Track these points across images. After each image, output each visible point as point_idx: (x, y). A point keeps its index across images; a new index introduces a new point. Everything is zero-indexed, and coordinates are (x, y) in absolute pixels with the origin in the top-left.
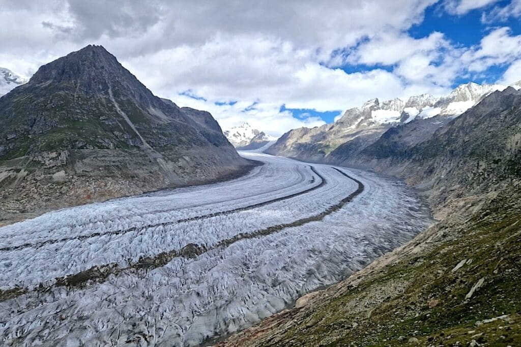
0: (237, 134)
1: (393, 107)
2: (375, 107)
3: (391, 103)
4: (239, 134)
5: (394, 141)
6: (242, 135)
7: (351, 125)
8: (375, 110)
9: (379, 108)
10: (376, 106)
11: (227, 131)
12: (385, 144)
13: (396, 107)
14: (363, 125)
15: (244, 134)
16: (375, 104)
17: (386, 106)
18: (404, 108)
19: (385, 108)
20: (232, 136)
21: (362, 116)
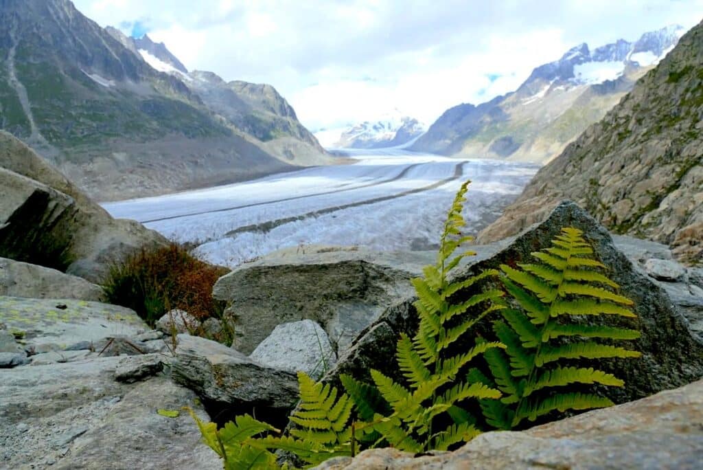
0: (379, 126)
1: (614, 55)
2: (582, 59)
3: (611, 49)
4: (381, 125)
5: (595, 107)
6: (386, 126)
7: (537, 92)
8: (580, 63)
9: (589, 60)
10: (582, 56)
11: (366, 123)
12: (579, 115)
13: (619, 55)
14: (558, 90)
15: (389, 124)
16: (582, 54)
17: (602, 55)
18: (631, 55)
19: (599, 58)
20: (372, 129)
21: (558, 75)
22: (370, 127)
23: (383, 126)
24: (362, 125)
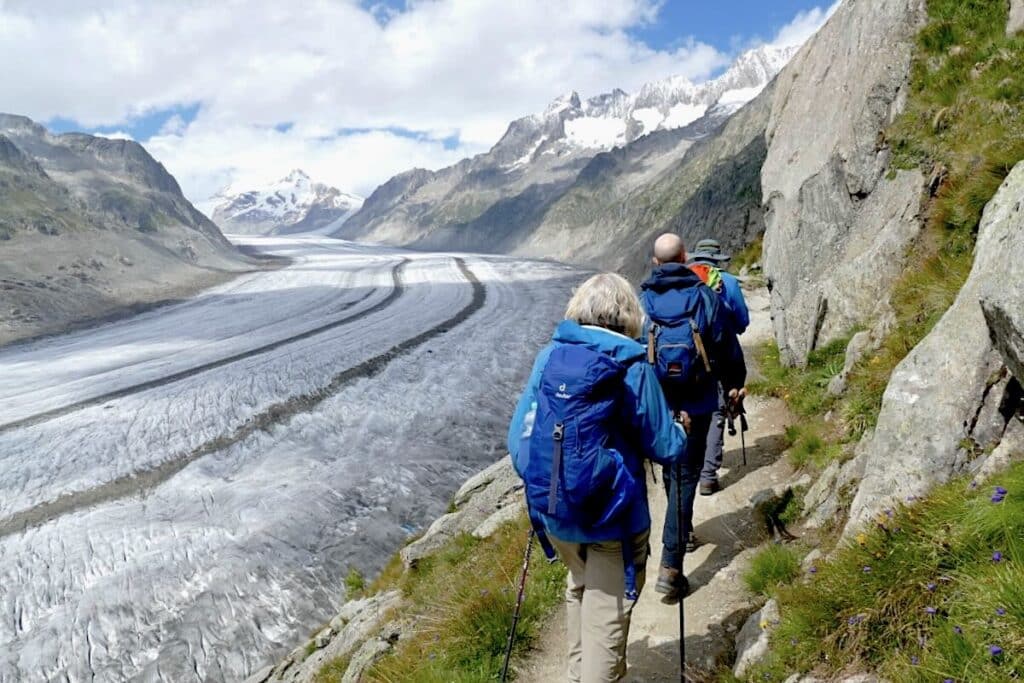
0: (276, 198)
1: (611, 110)
2: (572, 112)
3: (607, 102)
4: (280, 197)
6: (288, 199)
7: (520, 156)
8: (571, 118)
9: (580, 114)
10: (573, 109)
11: (254, 193)
13: (617, 110)
14: (547, 154)
15: (293, 195)
16: (572, 106)
17: (596, 109)
18: (632, 111)
19: (594, 113)
20: (265, 203)
21: (545, 133)
22: (261, 200)
23: (284, 199)
24: (247, 197)
